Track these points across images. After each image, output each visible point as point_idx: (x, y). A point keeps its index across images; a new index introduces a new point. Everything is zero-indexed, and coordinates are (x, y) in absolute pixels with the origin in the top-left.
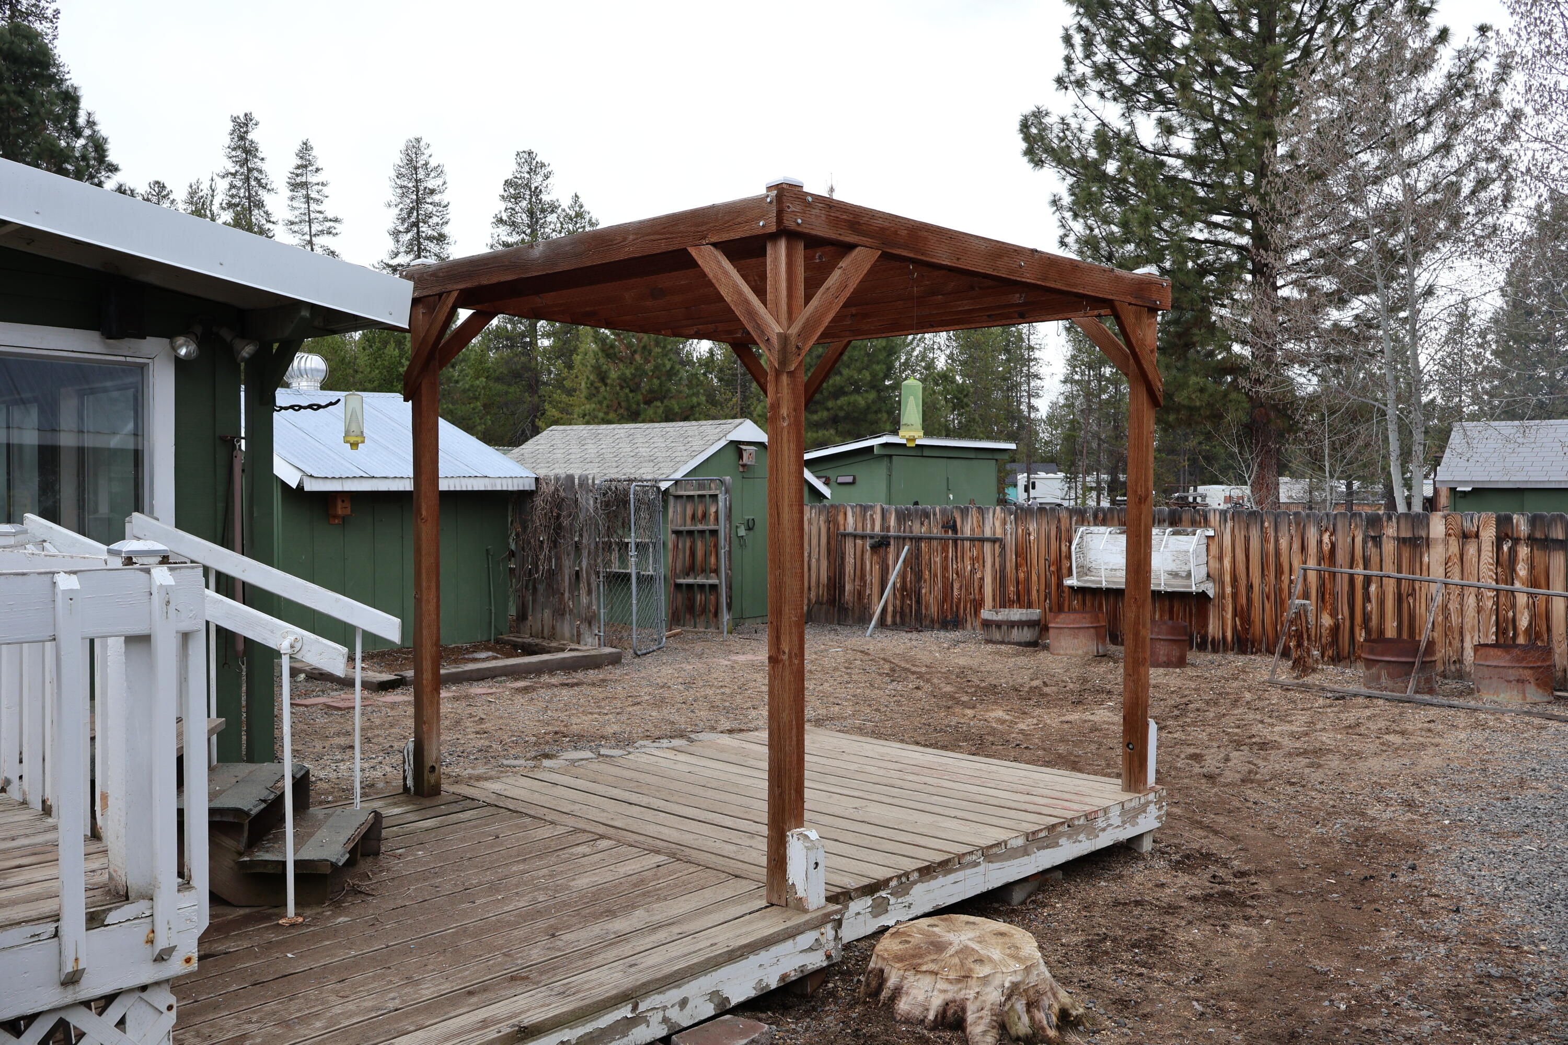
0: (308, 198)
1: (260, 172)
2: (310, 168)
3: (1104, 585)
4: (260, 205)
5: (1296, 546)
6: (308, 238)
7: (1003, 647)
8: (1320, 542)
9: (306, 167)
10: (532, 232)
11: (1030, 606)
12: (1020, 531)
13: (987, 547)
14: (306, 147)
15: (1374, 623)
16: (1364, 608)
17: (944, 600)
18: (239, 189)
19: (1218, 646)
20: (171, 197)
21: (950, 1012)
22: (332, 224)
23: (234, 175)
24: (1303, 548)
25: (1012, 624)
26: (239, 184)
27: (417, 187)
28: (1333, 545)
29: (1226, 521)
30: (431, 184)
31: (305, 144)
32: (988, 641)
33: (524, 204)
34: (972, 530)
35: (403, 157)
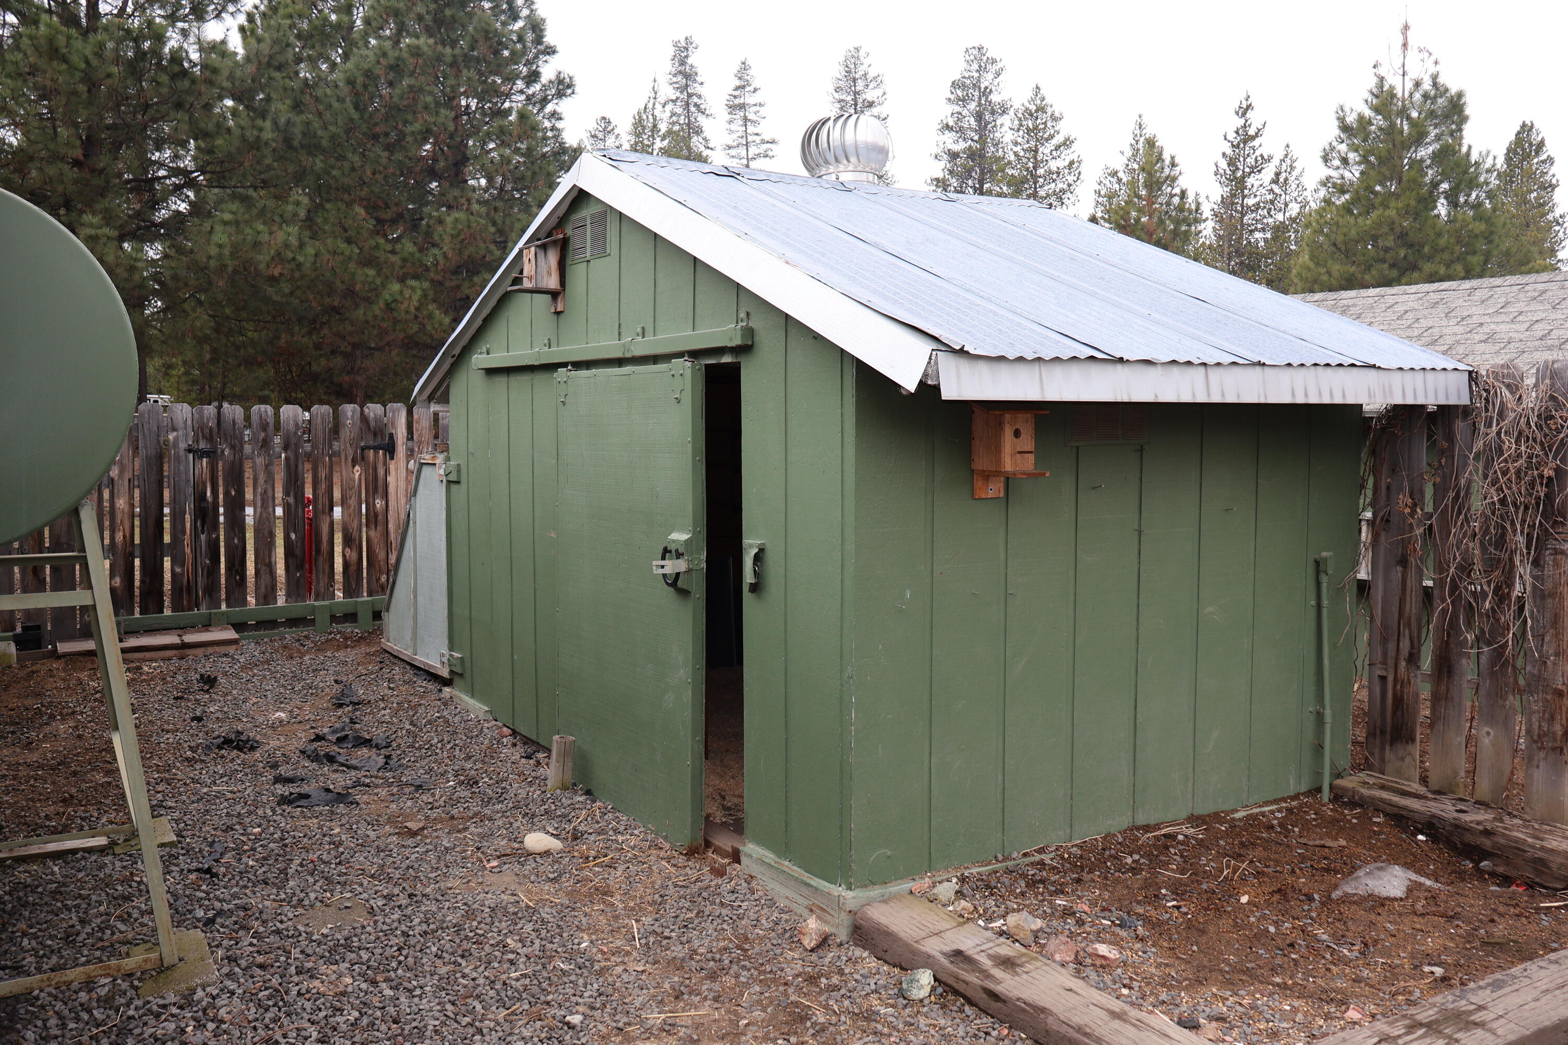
0: (746, 119)
1: (700, 97)
2: (748, 89)
4: (699, 131)
6: (745, 162)
9: (743, 87)
10: (980, 138)
14: (745, 66)
18: (679, 115)
20: (616, 132)
22: (769, 146)
23: (674, 101)
26: (679, 110)
27: (855, 100)
30: (870, 95)
31: (743, 63)
33: (973, 106)
35: (842, 68)
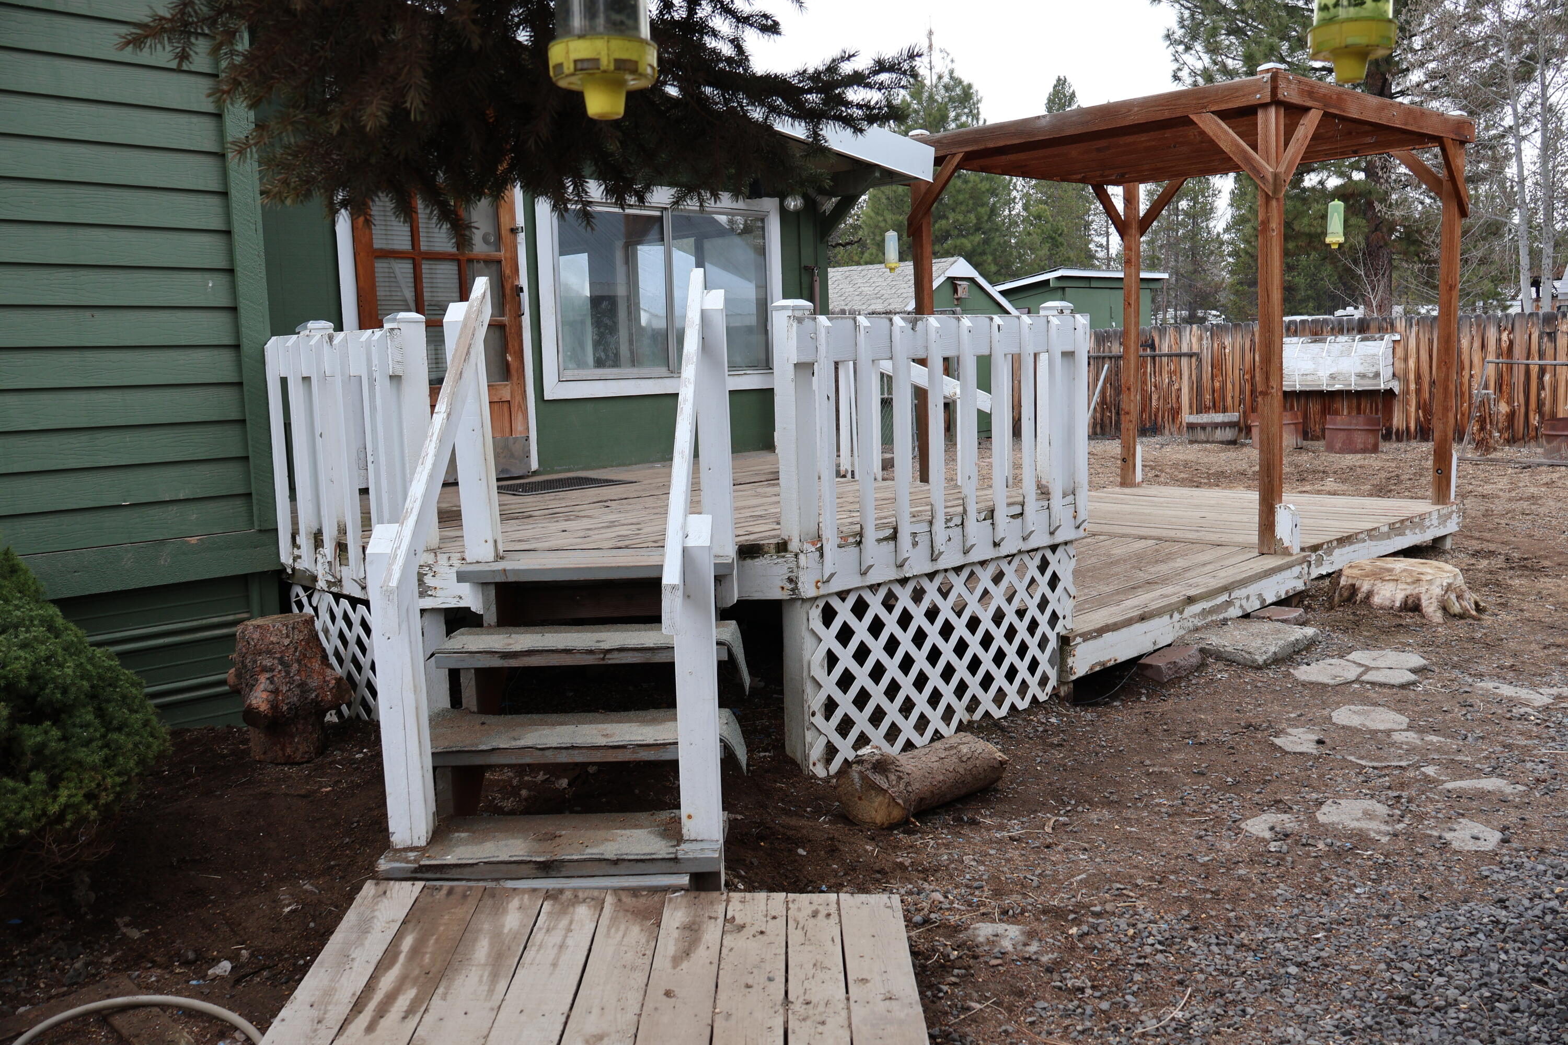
3: (1298, 388)
5: (1477, 344)
7: (1208, 445)
8: (1499, 340)
11: (1225, 410)
12: (1216, 345)
13: (1184, 361)
15: (1547, 408)
16: (1539, 395)
17: (1143, 410)
19: (1402, 436)
21: (1410, 602)
24: (1483, 346)
25: (1216, 426)
28: (1511, 343)
29: (1411, 326)
32: (1192, 442)
34: (1170, 347)
